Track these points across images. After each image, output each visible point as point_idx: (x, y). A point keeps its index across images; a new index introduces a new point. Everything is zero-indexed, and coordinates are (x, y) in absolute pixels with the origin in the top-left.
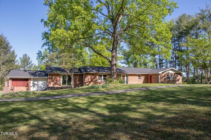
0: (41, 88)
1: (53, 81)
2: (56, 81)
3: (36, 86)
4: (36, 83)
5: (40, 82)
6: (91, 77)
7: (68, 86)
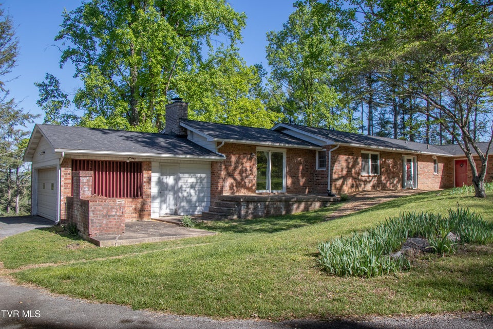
0: (189, 202)
1: (231, 175)
2: (241, 173)
3: (170, 198)
4: (170, 180)
5: (187, 175)
6: (346, 160)
7: (274, 191)
